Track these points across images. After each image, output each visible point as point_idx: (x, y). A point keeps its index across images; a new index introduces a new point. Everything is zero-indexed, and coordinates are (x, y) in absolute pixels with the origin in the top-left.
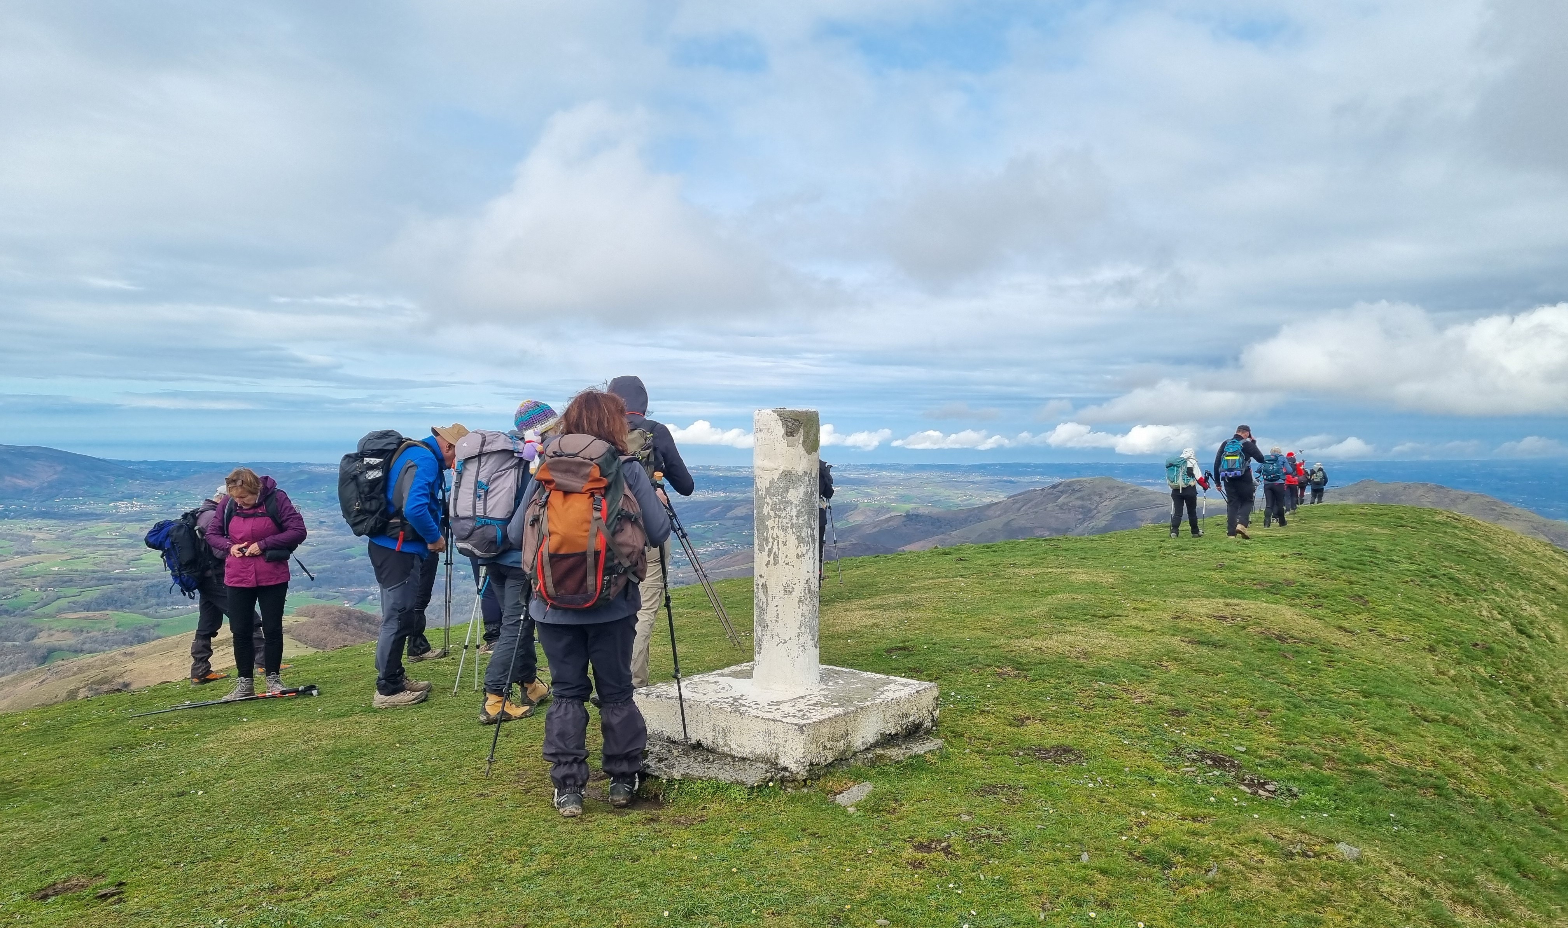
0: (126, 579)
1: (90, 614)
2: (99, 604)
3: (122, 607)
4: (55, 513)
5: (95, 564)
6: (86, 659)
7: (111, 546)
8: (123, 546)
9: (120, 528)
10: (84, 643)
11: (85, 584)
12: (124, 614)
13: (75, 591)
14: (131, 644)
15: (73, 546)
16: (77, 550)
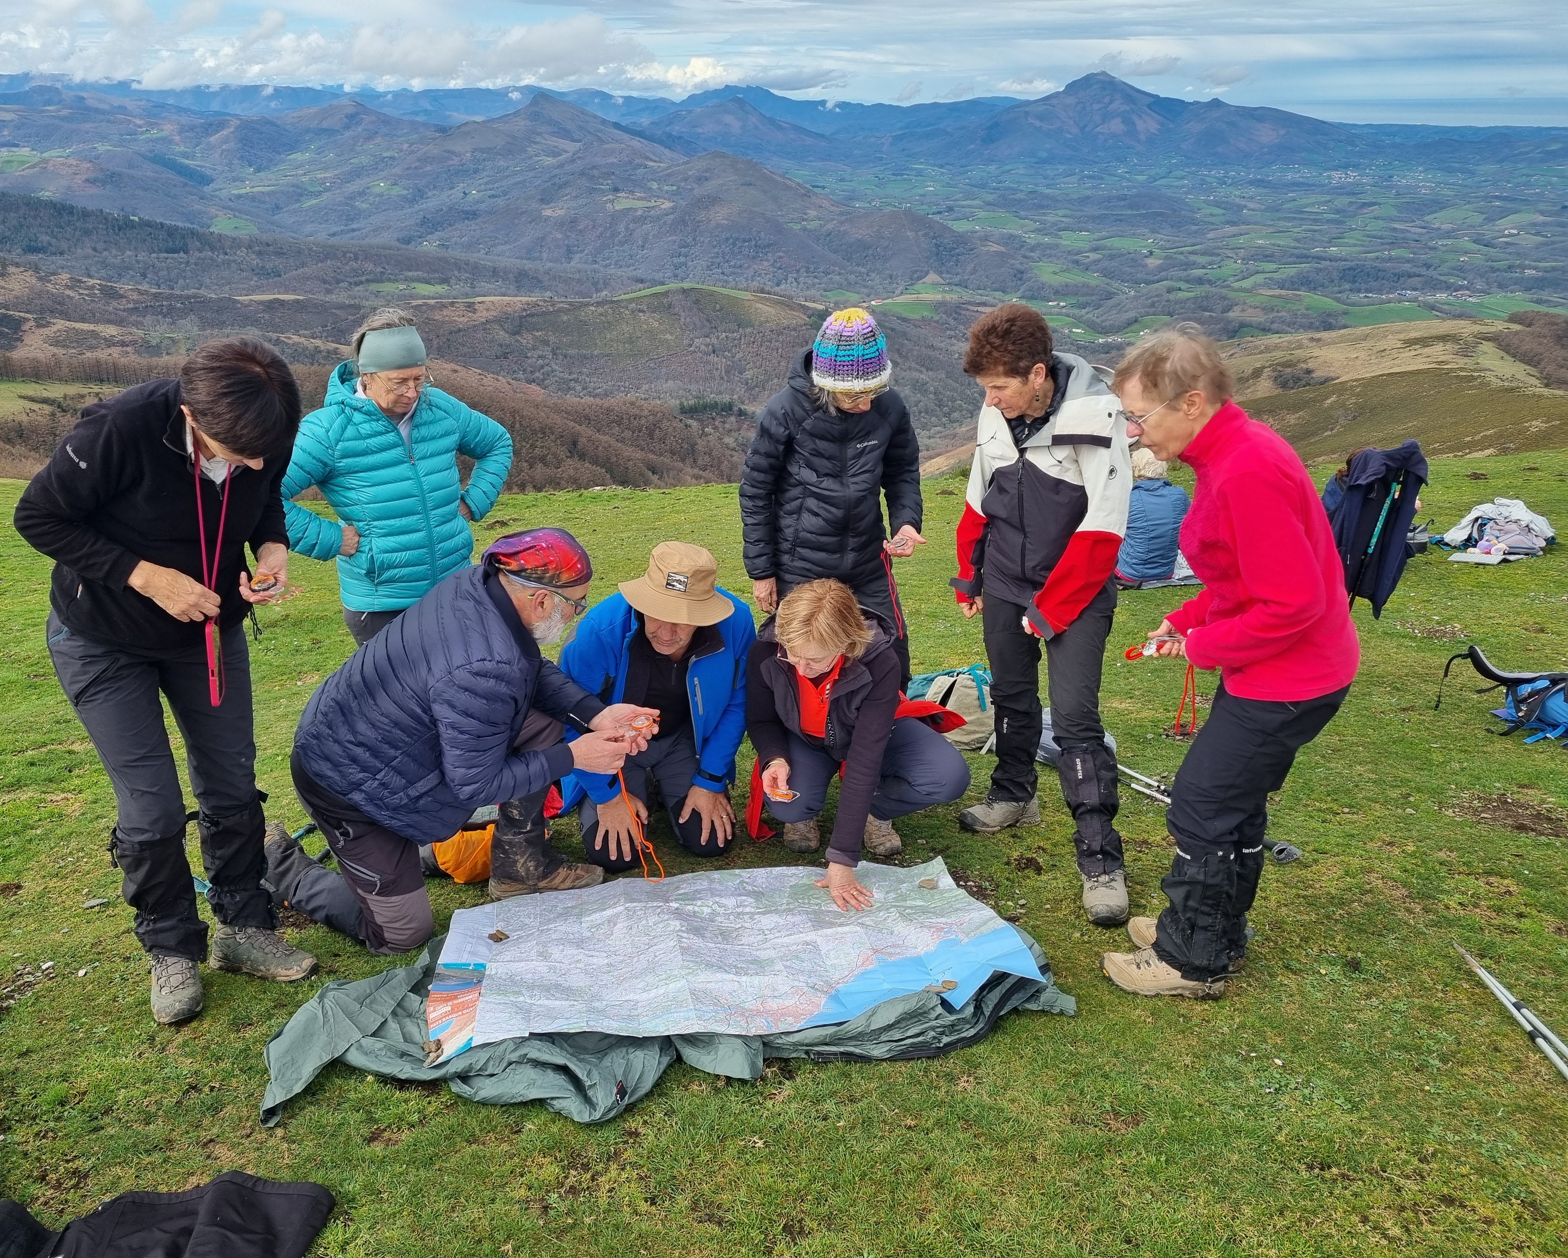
0: (1324, 259)
1: (1283, 292)
2: (1293, 283)
3: (1315, 289)
4: (1269, 182)
5: (1297, 240)
6: (1274, 339)
7: (1316, 221)
8: (1328, 221)
9: (1329, 201)
10: (1272, 322)
11: (1284, 261)
12: (1315, 297)
13: (1272, 266)
14: (1317, 329)
15: (1279, 219)
16: (1282, 223)
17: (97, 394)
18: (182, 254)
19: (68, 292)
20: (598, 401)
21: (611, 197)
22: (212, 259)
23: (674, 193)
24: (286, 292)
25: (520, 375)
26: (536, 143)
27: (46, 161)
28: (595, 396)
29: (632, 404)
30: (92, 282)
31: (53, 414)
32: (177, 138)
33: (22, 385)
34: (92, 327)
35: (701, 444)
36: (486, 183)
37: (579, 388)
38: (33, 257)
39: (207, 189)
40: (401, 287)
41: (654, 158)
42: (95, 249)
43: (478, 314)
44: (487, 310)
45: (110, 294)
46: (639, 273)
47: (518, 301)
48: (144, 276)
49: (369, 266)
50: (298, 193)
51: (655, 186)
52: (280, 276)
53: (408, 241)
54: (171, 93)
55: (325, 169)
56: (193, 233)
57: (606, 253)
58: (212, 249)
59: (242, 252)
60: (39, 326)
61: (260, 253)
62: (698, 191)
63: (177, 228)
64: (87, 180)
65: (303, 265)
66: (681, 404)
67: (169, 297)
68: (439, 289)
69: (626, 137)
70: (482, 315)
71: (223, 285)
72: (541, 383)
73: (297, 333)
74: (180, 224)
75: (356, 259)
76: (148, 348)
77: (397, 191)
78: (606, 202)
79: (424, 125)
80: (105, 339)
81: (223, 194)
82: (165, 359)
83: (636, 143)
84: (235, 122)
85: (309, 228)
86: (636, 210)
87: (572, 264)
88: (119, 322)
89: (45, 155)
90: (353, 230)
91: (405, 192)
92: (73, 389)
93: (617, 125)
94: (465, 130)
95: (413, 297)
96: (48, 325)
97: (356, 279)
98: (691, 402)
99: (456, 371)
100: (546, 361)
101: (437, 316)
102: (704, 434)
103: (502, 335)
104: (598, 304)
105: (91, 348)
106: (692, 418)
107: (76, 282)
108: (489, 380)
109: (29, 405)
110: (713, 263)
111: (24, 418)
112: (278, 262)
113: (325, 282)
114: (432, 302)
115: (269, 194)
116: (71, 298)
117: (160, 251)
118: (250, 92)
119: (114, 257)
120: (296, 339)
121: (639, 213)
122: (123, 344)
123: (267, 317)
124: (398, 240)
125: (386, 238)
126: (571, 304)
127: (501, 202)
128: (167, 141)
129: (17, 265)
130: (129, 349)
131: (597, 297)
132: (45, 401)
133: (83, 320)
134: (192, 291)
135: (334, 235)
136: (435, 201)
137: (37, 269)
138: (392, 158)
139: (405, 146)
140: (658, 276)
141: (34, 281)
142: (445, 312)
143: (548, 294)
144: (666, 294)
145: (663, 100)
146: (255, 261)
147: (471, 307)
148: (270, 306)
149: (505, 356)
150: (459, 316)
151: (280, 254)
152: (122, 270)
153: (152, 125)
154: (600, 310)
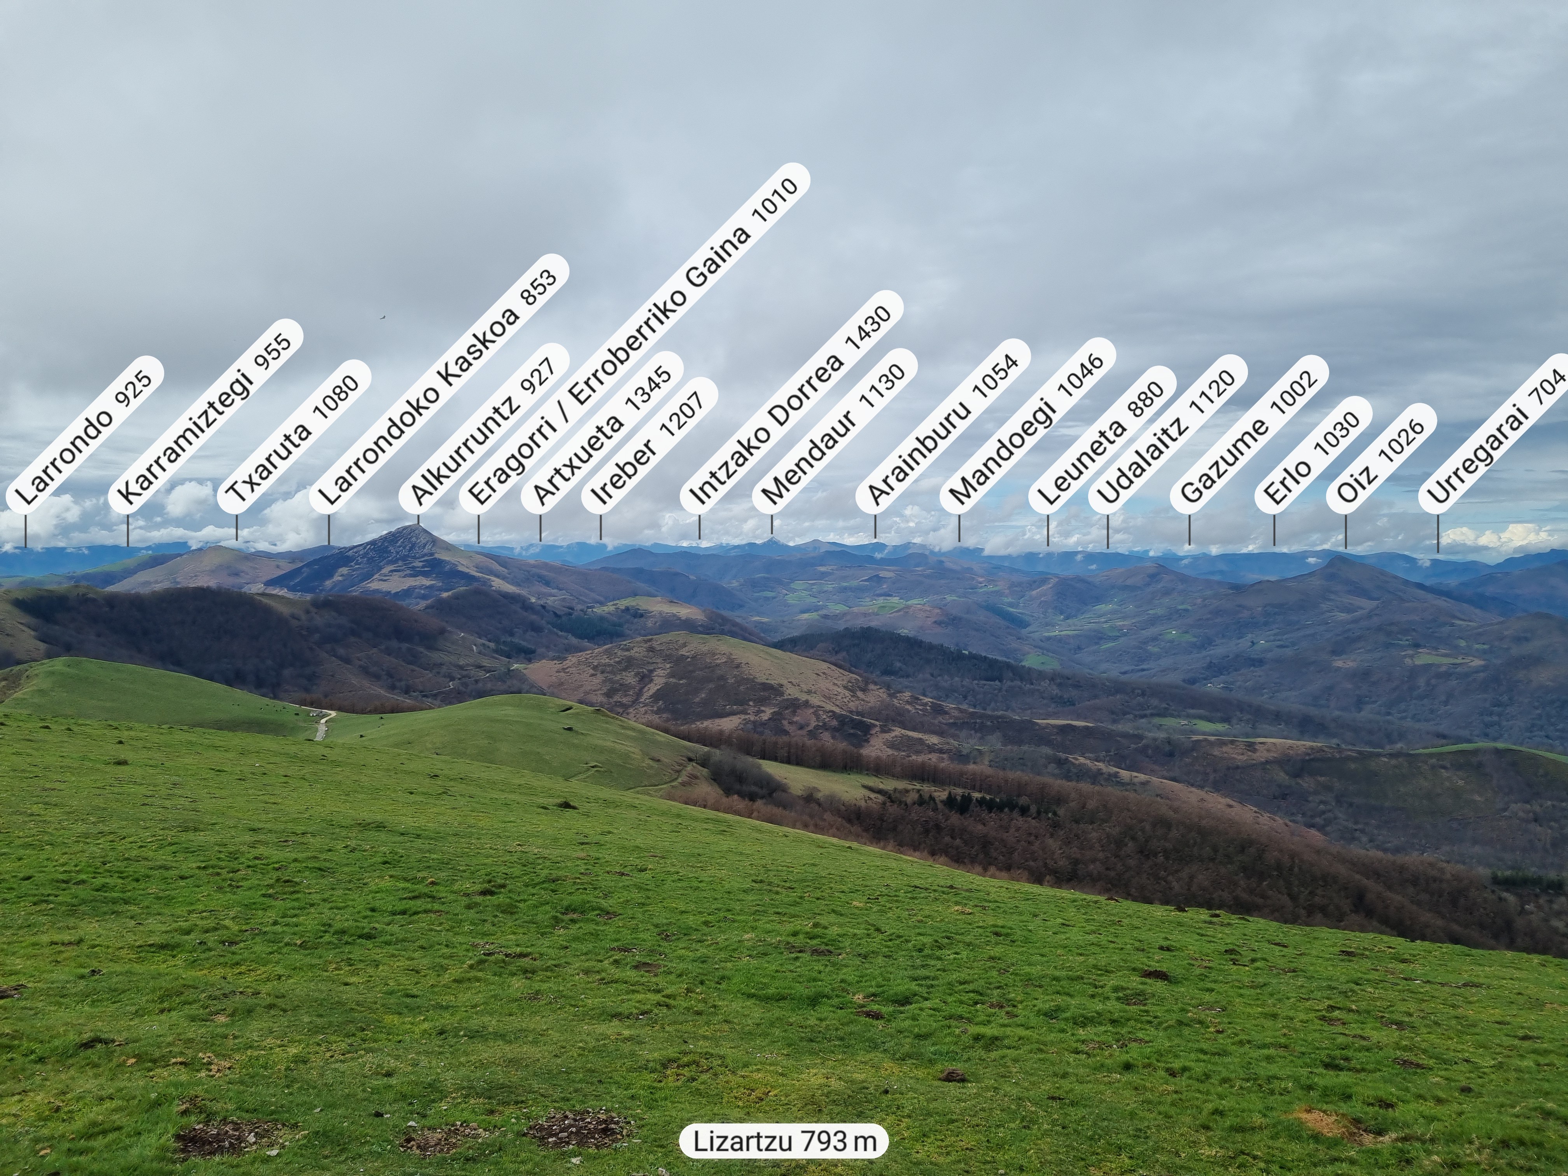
17: (919, 791)
18: (997, 682)
19: (908, 707)
20: (1390, 856)
21: (1410, 652)
22: (1020, 688)
23: (1485, 652)
24: (1077, 720)
25: (1299, 818)
26: (1330, 600)
27: (908, 607)
28: (1385, 850)
29: (1430, 864)
30: (927, 700)
31: (884, 804)
32: (1007, 591)
33: (866, 777)
34: (920, 736)
35: (1520, 923)
36: (1275, 635)
37: (1364, 839)
38: (887, 678)
39: (1024, 632)
40: (1183, 722)
41: (1463, 617)
42: (932, 675)
43: (1258, 754)
44: (1268, 751)
45: (938, 710)
46: (1442, 728)
47: (1303, 745)
48: (965, 697)
49: (1155, 702)
50: (1098, 637)
51: (1463, 643)
52: (1074, 705)
53: (1192, 681)
54: (1008, 557)
55: (1124, 618)
56: (1008, 666)
57: (1403, 706)
58: (1022, 680)
59: (1045, 684)
60: (883, 731)
61: (1060, 685)
62: (1516, 651)
63: (996, 661)
64: (935, 622)
65: (1096, 697)
66: (1493, 873)
67: (982, 716)
68: (1220, 727)
69: (1430, 596)
70: (1261, 755)
71: (1026, 709)
72: (1321, 829)
73: (1083, 755)
74: (999, 658)
75: (1143, 694)
76: (961, 757)
77: (1189, 638)
78: (1405, 656)
79: (1219, 583)
80: (929, 746)
81: (1036, 636)
82: (971, 767)
83: (1442, 603)
84: (1054, 581)
85: (1104, 666)
86: (1439, 666)
87: (1362, 713)
88: (940, 733)
89: (909, 603)
90: (1143, 670)
91: (1195, 640)
92: (901, 785)
93: (1420, 586)
94: (1259, 587)
95: (1193, 732)
96: (889, 731)
97: (1142, 713)
98: (1508, 873)
99: (1230, 806)
100: (1328, 807)
101: (1216, 752)
102: (1522, 912)
103: (1281, 777)
104: (1391, 756)
105: (918, 752)
106: (1507, 890)
107: (915, 700)
108: (1265, 819)
109: (868, 793)
110: (1533, 725)
111: (863, 804)
112: (1074, 693)
113: (1113, 713)
114: (1212, 738)
115: (1074, 637)
116: (909, 711)
117: (981, 679)
118: (1068, 556)
119: (945, 681)
120: (1082, 760)
121: (1443, 669)
122: (941, 751)
123: (1059, 738)
124: (1184, 681)
125: (1173, 678)
126: (1359, 752)
127: (1289, 652)
128: (999, 593)
129: (875, 683)
130: (945, 756)
131: (1388, 749)
132: (880, 792)
133: (914, 729)
134: (1001, 713)
135: (1125, 673)
136: (1221, 650)
137: (888, 687)
138: (1186, 610)
139: (1199, 601)
140: (1465, 733)
141: (885, 696)
142: (1225, 749)
143: (1335, 741)
144: (1475, 752)
145: (1474, 563)
146: (1056, 691)
147: (1251, 747)
148: (1063, 729)
149: (1284, 796)
150: (1238, 754)
151: (1077, 686)
152: (948, 693)
153: (990, 581)
154: (1394, 762)
